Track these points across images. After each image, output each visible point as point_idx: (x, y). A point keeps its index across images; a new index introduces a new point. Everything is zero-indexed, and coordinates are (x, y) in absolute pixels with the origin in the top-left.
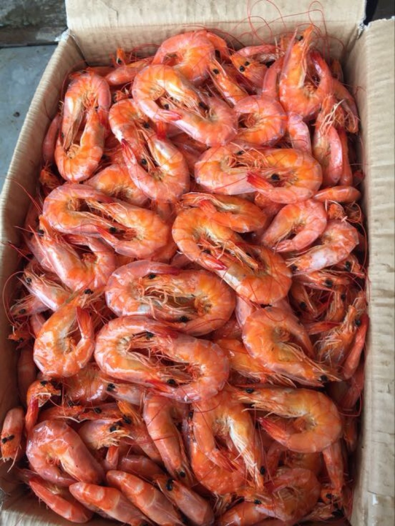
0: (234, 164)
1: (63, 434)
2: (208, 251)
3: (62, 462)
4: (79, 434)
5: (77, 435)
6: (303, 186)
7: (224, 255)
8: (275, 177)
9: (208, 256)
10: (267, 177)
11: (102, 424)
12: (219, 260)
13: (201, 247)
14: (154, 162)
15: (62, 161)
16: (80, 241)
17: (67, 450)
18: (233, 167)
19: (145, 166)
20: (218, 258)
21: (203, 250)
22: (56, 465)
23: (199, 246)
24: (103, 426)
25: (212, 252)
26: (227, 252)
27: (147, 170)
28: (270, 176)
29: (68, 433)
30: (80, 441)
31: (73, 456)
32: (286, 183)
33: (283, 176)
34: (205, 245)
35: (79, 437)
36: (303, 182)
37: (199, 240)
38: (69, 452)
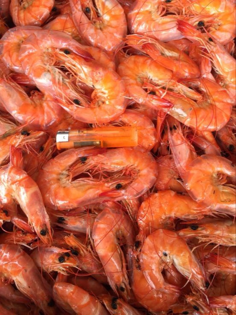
0: (164, 13)
1: (18, 257)
2: (153, 93)
3: (15, 281)
4: (32, 258)
5: (31, 259)
6: (226, 31)
7: (167, 93)
8: (201, 24)
9: (155, 97)
10: (194, 25)
11: (52, 252)
12: (163, 98)
13: (146, 90)
14: (97, 13)
15: (17, 11)
16: (26, 80)
17: (21, 272)
18: (163, 16)
19: (89, 14)
20: (162, 97)
21: (149, 92)
22: (11, 283)
23: (144, 89)
24: (52, 255)
25: (157, 93)
26: (170, 90)
27: (89, 19)
28: (197, 23)
29: (22, 257)
30: (33, 265)
31: (26, 278)
32: (211, 28)
33: (208, 22)
34: (150, 88)
35: (32, 260)
36: (226, 27)
37: (143, 84)
38: (23, 275)
